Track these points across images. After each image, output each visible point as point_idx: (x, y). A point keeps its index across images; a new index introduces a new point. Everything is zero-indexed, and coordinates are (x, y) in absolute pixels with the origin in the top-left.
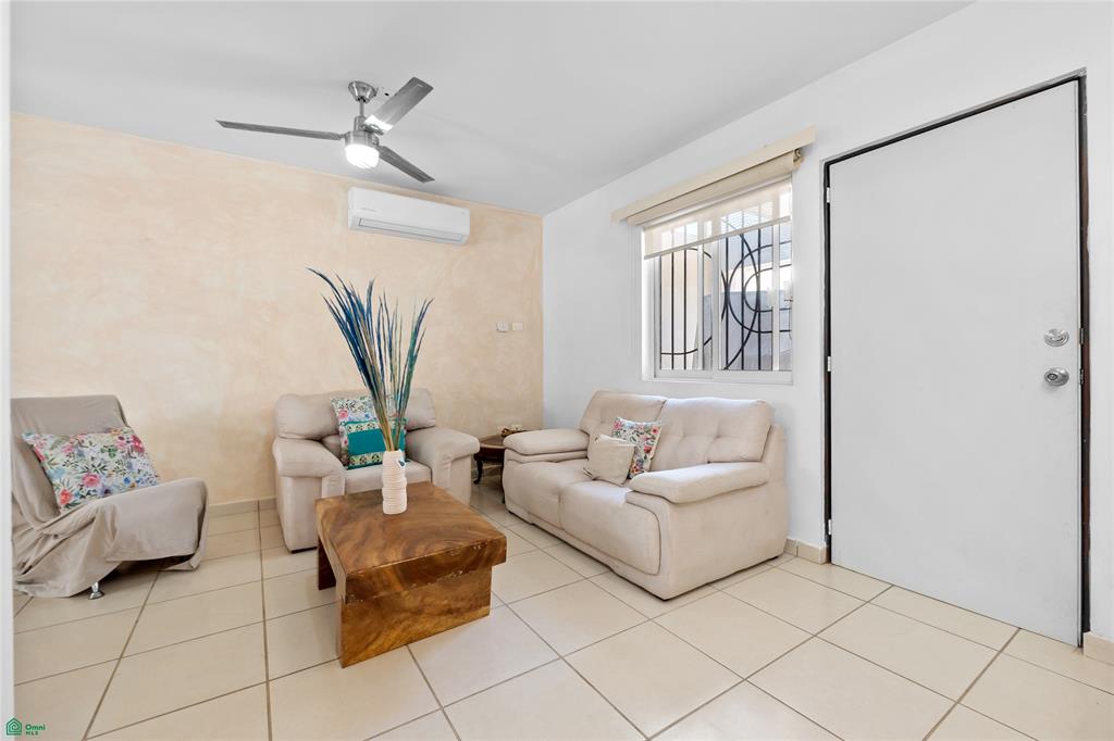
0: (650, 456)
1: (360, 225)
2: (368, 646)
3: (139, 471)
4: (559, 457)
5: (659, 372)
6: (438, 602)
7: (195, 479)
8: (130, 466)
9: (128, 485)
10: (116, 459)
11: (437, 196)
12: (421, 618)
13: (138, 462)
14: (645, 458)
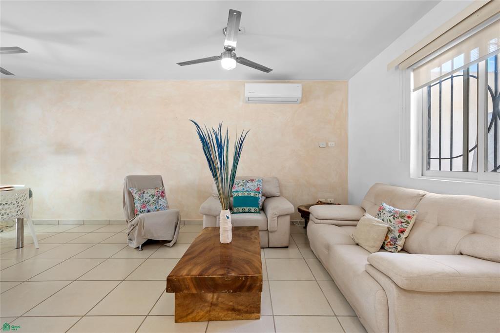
0: (403, 236)
1: (249, 100)
2: (187, 315)
3: (161, 204)
4: (341, 223)
5: (426, 172)
6: (227, 303)
7: (176, 210)
8: (158, 203)
9: (156, 210)
10: (154, 199)
11: (287, 81)
12: (217, 309)
13: (161, 201)
14: (399, 236)
